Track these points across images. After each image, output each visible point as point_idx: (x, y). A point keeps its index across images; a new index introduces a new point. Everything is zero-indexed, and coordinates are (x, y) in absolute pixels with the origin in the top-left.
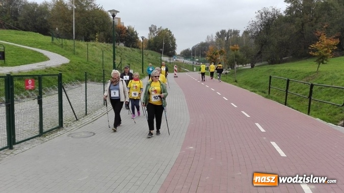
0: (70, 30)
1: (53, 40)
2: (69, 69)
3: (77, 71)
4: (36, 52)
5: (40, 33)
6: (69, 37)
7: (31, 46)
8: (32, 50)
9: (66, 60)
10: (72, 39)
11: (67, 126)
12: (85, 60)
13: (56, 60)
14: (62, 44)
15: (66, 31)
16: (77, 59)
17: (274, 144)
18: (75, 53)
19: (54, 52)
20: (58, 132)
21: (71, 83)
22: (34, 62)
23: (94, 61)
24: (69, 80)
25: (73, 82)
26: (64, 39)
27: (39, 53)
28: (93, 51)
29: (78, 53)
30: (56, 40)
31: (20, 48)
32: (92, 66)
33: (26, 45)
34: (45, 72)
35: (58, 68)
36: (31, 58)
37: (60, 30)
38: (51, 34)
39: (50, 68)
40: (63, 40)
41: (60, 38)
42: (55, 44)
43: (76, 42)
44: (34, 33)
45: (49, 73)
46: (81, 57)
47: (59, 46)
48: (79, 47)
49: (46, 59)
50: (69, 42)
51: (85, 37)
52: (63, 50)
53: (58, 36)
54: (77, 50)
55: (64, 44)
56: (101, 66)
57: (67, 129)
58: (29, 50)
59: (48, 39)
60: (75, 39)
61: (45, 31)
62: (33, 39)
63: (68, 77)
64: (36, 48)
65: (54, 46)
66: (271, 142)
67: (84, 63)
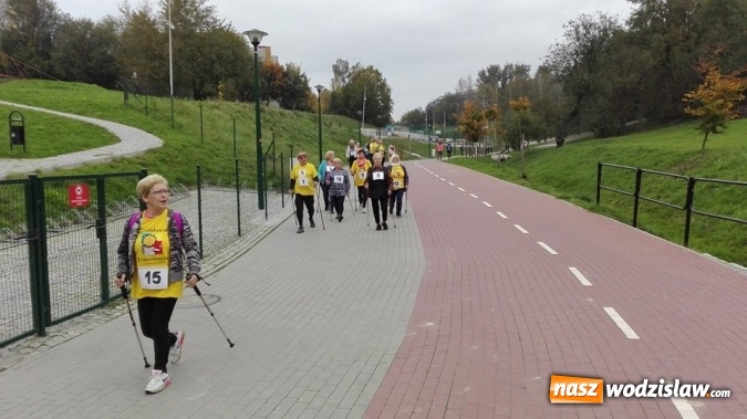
0: (162, 75)
1: (126, 98)
2: (163, 161)
3: (179, 163)
4: (90, 125)
5: (99, 85)
6: (161, 91)
7: (79, 114)
8: (82, 122)
9: (155, 142)
10: (168, 95)
12: (197, 142)
13: (133, 141)
14: (146, 108)
15: (155, 79)
16: (179, 139)
17: (610, 311)
18: (175, 126)
19: (128, 124)
22: (88, 146)
23: (215, 140)
25: (172, 187)
26: (151, 95)
27: (98, 127)
28: (213, 120)
29: (180, 126)
30: (132, 99)
31: (56, 117)
32: (212, 152)
33: (70, 112)
34: (112, 167)
35: (138, 158)
36: (80, 140)
37: (141, 76)
38: (122, 85)
39: (122, 159)
40: (149, 97)
41: (141, 93)
42: (131, 107)
43: (177, 101)
44: (87, 85)
45: (119, 171)
46: (188, 134)
47: (139, 111)
48: (182, 113)
49: (113, 139)
50: (162, 103)
51: (195, 90)
52: (149, 118)
53: (138, 91)
54: (179, 119)
55: (150, 106)
56: (231, 152)
58: (77, 121)
59: (115, 97)
60: (175, 94)
61: (108, 80)
62: (85, 98)
64: (92, 116)
65: (131, 112)
66: (605, 309)
67: (195, 146)
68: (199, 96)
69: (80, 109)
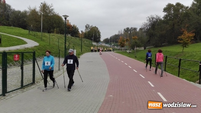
0: (39, 26)
1: (29, 32)
2: (39, 49)
3: (43, 50)
4: (19, 39)
5: (22, 28)
6: (39, 30)
7: (16, 36)
8: (17, 38)
9: (37, 44)
10: (41, 32)
11: (37, 83)
12: (48, 44)
13: (31, 44)
14: (35, 35)
15: (37, 27)
16: (43, 43)
17: (159, 94)
18: (42, 40)
19: (30, 39)
20: (32, 86)
21: (39, 57)
22: (18, 45)
23: (53, 44)
24: (38, 56)
25: (41, 56)
27: (21, 40)
28: (53, 39)
29: (44, 40)
30: (31, 32)
31: (12, 37)
32: (52, 47)
33: (14, 35)
34: (25, 50)
35: (32, 48)
36: (16, 43)
37: (33, 26)
38: (28, 29)
39: (28, 48)
40: (35, 32)
41: (33, 31)
42: (31, 34)
43: (43, 33)
44: (19, 28)
45: (27, 51)
46: (46, 42)
47: (33, 36)
48: (44, 36)
49: (25, 43)
50: (39, 34)
51: (48, 30)
52: (35, 38)
53: (32, 30)
54: (43, 38)
55: (36, 34)
56: (57, 48)
57: (37, 84)
58: (16, 37)
59: (26, 32)
60: (42, 31)
61: (24, 27)
62: (18, 32)
63: (38, 54)
64: (20, 36)
65: (30, 36)
66: (158, 93)
67: (48, 45)
68: (49, 32)
69: (17, 34)
